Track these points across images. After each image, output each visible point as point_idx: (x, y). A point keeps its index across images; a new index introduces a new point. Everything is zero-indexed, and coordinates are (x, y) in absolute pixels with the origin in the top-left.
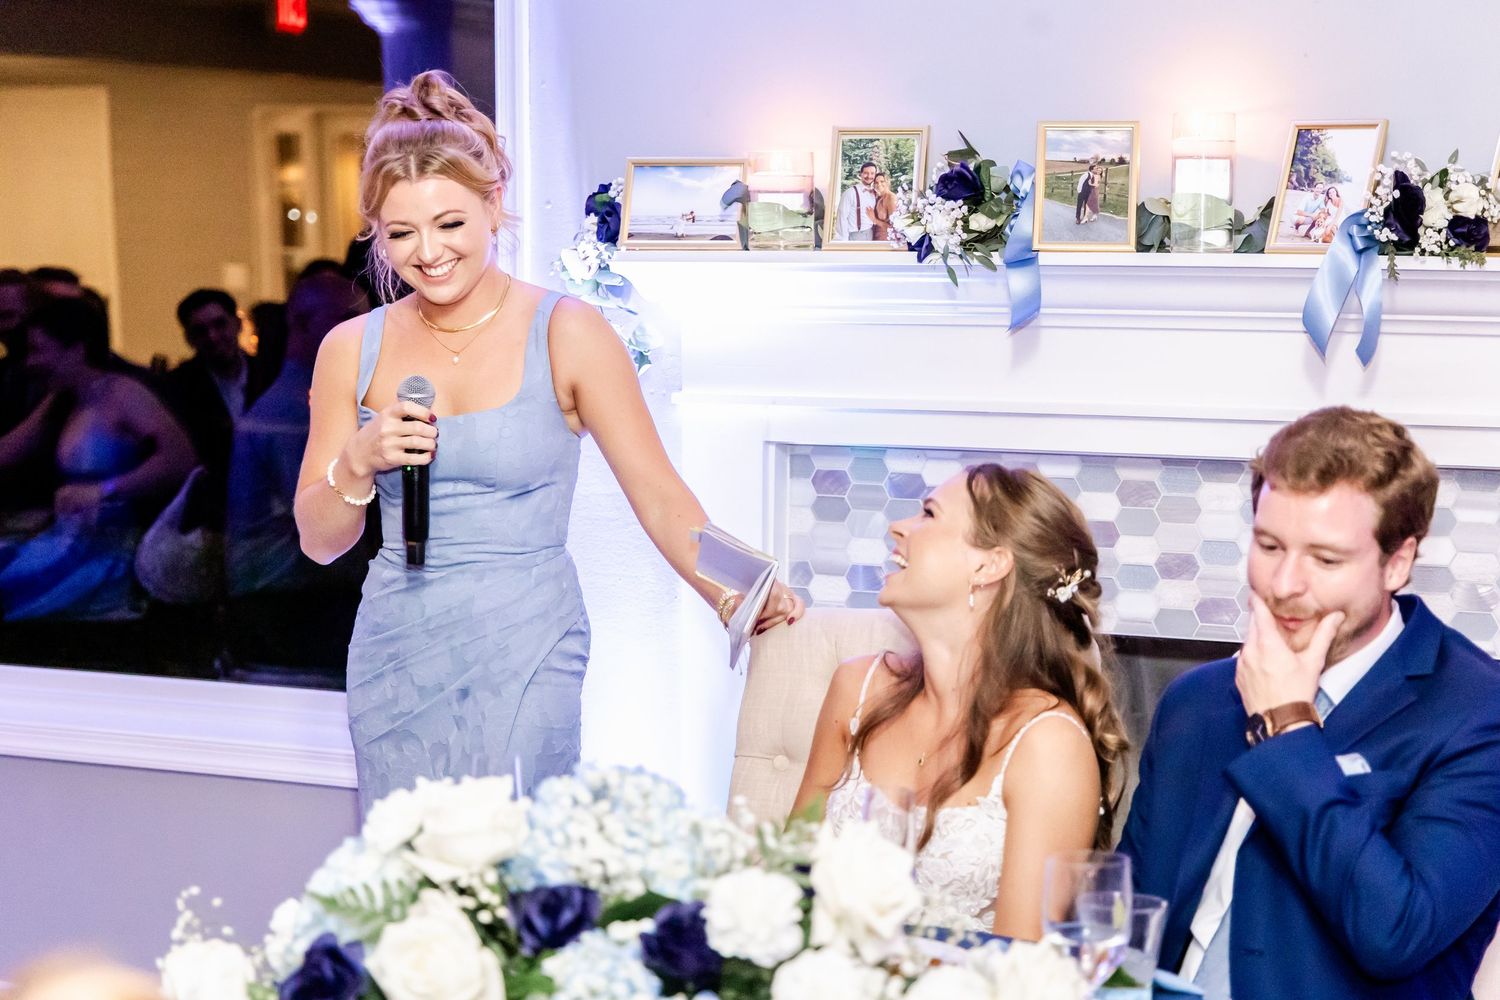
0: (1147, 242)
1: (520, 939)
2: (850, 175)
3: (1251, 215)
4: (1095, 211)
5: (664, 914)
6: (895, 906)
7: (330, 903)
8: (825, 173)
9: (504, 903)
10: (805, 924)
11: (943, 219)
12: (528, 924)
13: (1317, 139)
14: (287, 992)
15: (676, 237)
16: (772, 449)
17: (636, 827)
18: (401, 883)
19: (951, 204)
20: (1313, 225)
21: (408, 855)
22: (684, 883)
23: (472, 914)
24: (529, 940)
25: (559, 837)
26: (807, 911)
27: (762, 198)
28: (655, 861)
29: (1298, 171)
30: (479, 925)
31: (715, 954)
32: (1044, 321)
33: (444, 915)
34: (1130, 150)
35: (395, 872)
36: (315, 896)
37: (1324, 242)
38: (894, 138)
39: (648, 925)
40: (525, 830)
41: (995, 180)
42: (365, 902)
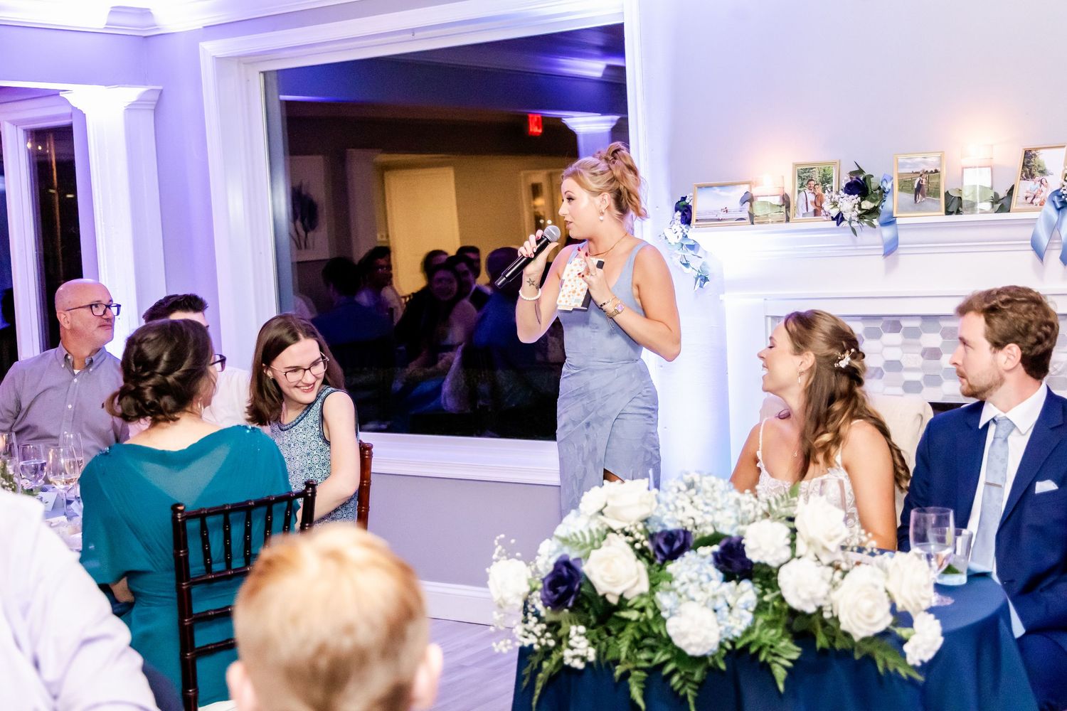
0: (950, 210)
1: (655, 556)
2: (802, 186)
3: (1002, 194)
4: (923, 196)
5: (723, 542)
6: (836, 536)
7: (565, 541)
8: (790, 186)
9: (647, 539)
10: (793, 545)
11: (849, 204)
12: (658, 548)
13: (1035, 155)
14: (547, 582)
15: (719, 220)
16: (769, 319)
17: (708, 501)
18: (597, 530)
19: (852, 197)
20: (1034, 197)
21: (601, 517)
22: (733, 527)
23: (632, 544)
24: (659, 556)
25: (672, 507)
26: (793, 539)
27: (760, 199)
28: (718, 517)
29: (1026, 171)
30: (635, 550)
31: (750, 562)
32: (901, 251)
33: (618, 545)
34: (940, 165)
35: (595, 525)
36: (558, 537)
37: (1040, 205)
38: (823, 167)
39: (716, 548)
40: (655, 504)
41: (874, 183)
42: (581, 540)
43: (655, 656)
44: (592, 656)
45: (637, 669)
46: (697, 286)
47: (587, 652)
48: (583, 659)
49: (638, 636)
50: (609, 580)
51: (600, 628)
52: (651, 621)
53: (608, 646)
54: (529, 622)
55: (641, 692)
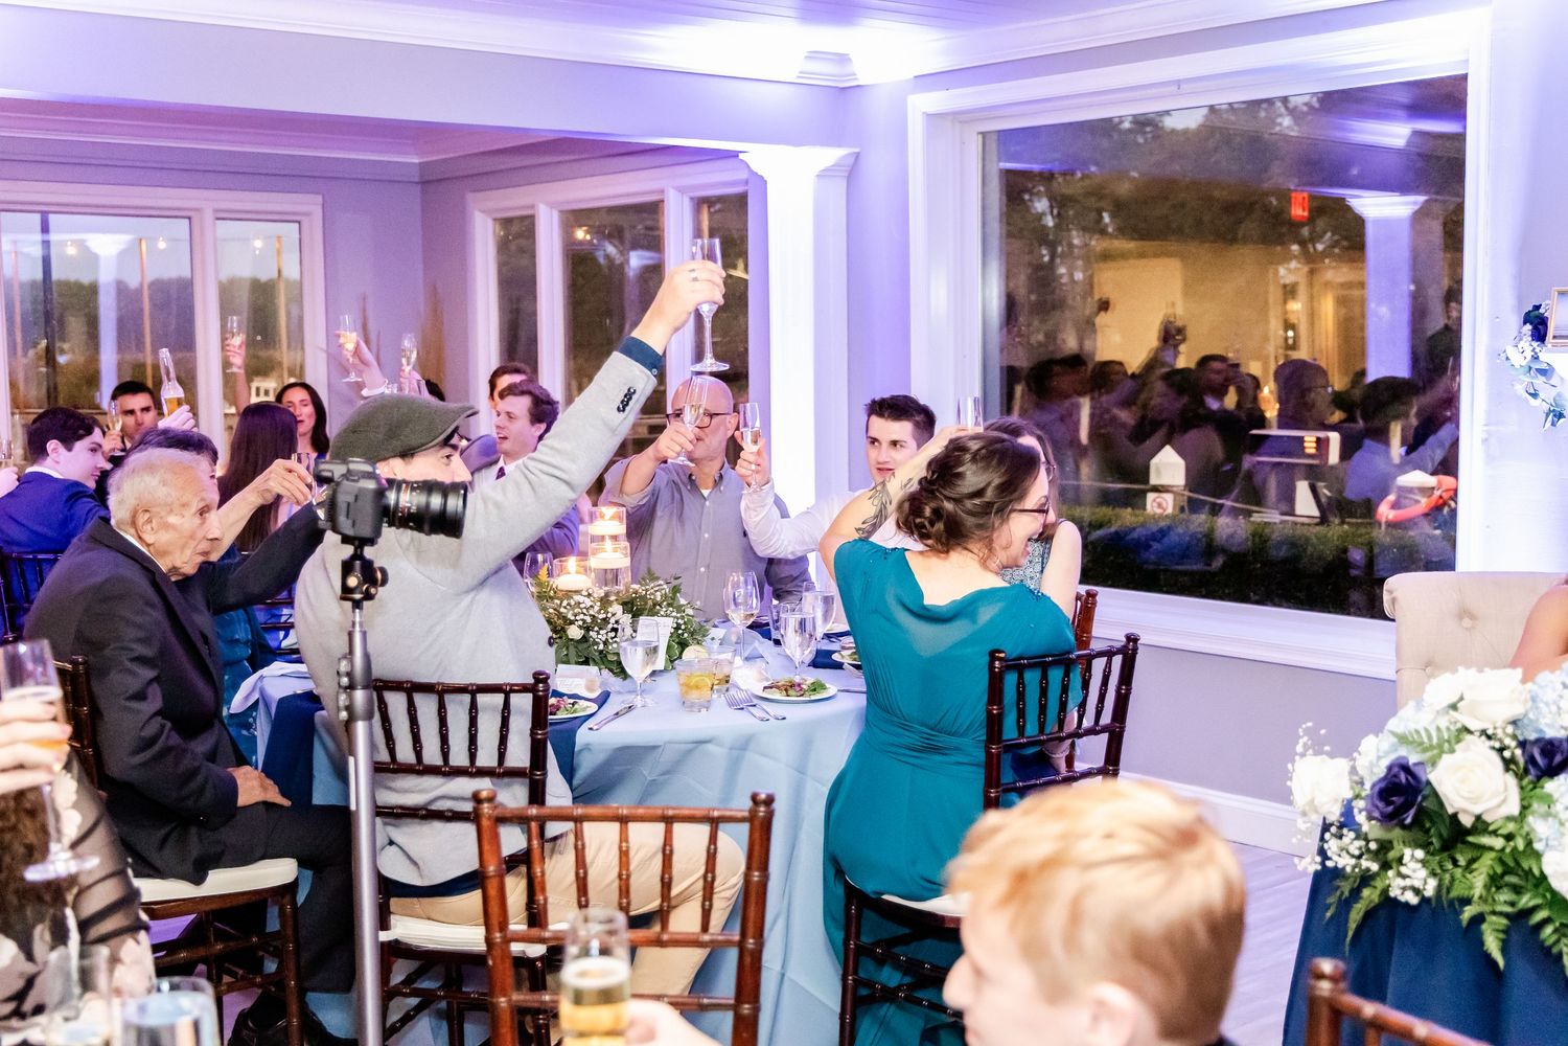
1: (1527, 770)
7: (1403, 739)
9: (1516, 747)
14: (1377, 789)
18: (1448, 729)
21: (1452, 712)
23: (1501, 750)
24: (1532, 770)
25: (1554, 709)
30: (1503, 759)
33: (1479, 751)
35: (1443, 723)
36: (1394, 734)
40: (1530, 702)
42: (1425, 739)
43: (1520, 900)
44: (1429, 892)
45: (1494, 913)
46: (1548, 424)
47: (1425, 883)
48: (1417, 891)
49: (1499, 870)
50: (1466, 795)
51: (1446, 854)
52: (1520, 852)
53: (1453, 879)
54: (1344, 838)
55: (1500, 944)
